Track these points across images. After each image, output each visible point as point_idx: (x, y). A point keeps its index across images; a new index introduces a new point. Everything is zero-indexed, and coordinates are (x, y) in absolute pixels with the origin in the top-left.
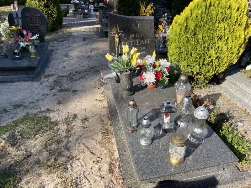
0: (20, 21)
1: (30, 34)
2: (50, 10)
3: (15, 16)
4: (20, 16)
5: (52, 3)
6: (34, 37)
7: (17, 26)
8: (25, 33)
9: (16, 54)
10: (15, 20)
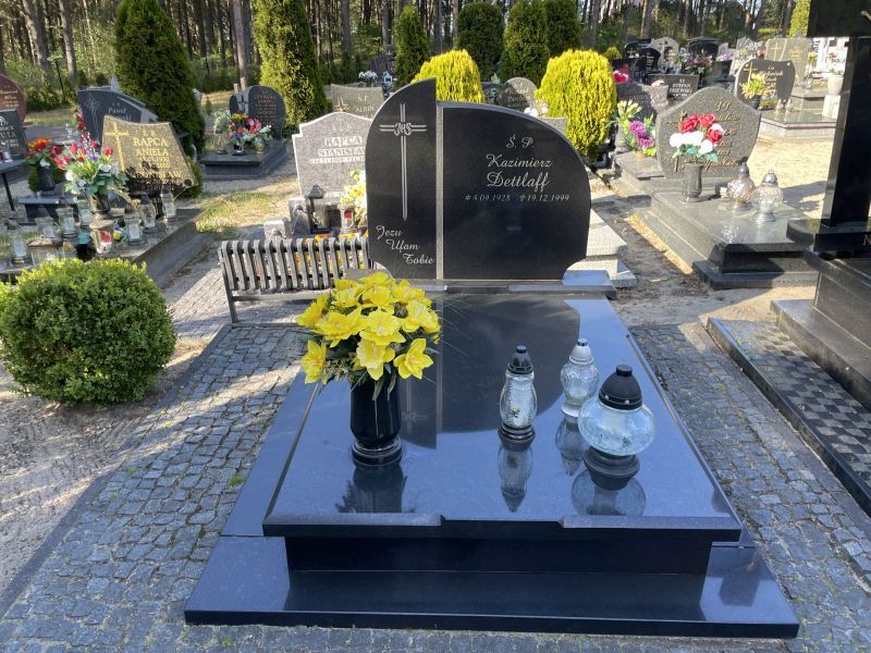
0: (247, 106)
1: (259, 125)
2: (301, 92)
3: (239, 100)
4: (246, 99)
5: (305, 79)
6: (265, 130)
7: (242, 113)
8: (252, 123)
9: (236, 147)
10: (240, 106)
